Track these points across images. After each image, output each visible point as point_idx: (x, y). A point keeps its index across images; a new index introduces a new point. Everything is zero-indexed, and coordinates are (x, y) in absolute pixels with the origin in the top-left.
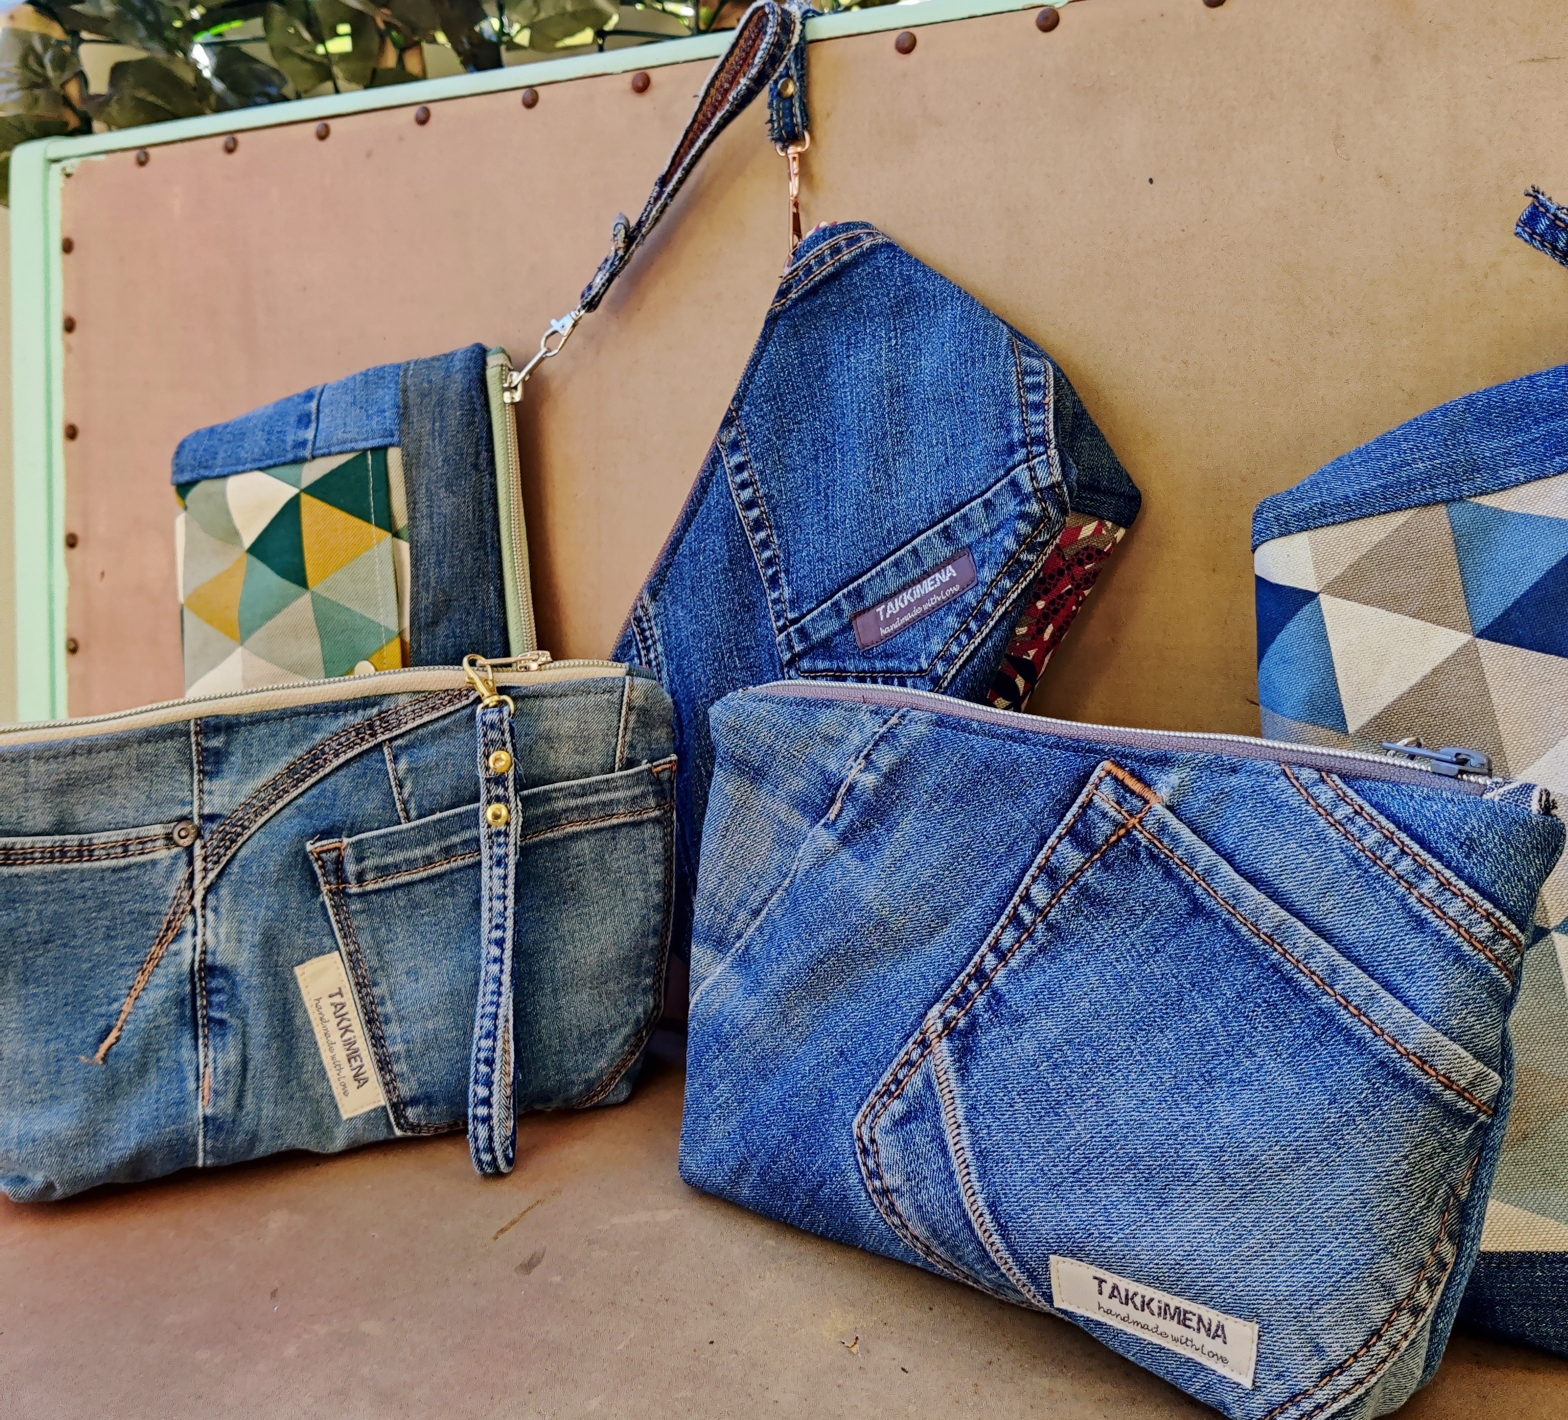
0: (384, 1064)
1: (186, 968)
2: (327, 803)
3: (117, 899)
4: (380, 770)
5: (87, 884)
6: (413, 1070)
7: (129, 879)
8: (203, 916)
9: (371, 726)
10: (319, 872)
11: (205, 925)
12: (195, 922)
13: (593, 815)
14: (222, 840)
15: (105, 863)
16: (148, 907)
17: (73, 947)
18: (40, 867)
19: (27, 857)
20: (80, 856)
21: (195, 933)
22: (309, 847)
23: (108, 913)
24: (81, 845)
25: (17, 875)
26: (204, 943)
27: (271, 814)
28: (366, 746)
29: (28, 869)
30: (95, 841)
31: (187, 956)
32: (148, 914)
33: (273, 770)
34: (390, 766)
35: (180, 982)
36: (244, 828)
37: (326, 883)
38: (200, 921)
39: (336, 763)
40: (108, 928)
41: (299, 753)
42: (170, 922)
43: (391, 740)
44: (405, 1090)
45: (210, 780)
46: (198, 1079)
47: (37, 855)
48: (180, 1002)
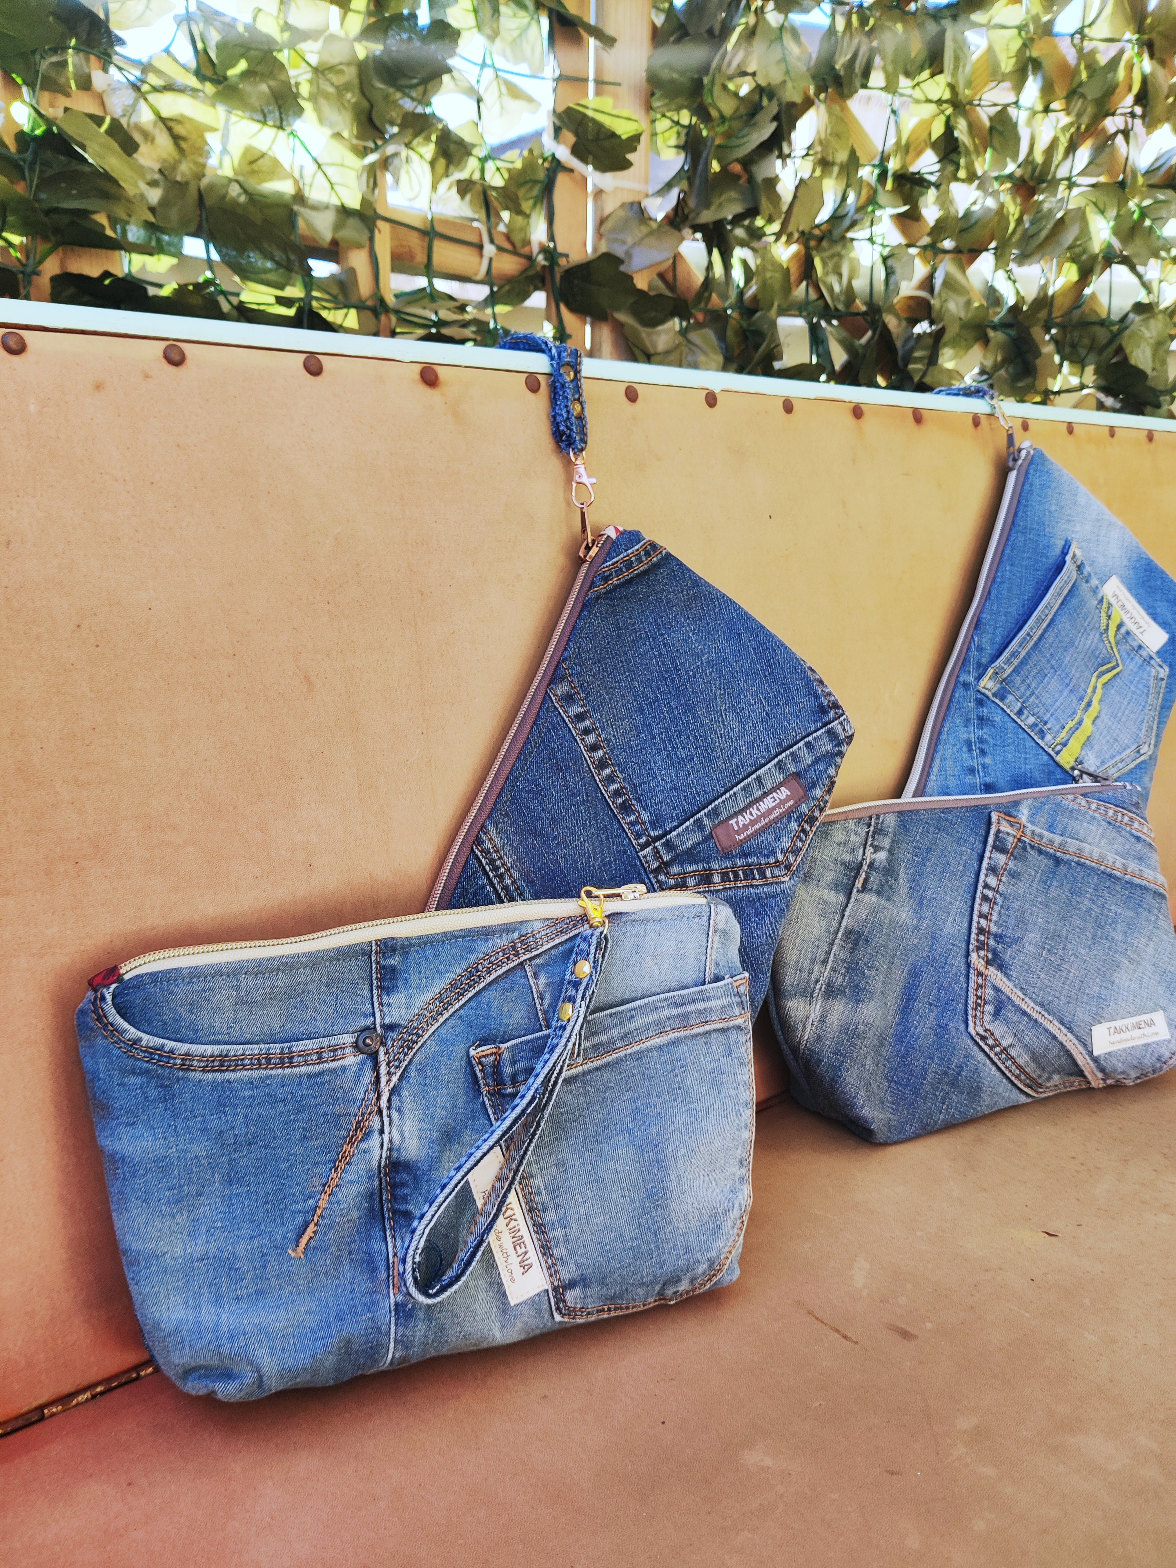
0: (546, 1250)
1: (375, 1164)
2: (483, 1013)
3: (312, 1102)
4: (524, 984)
5: (286, 1089)
6: (571, 1254)
7: (323, 1083)
8: (389, 1116)
9: (514, 948)
10: (479, 1074)
11: (390, 1124)
12: (382, 1122)
13: (692, 1022)
14: (402, 1047)
15: (304, 1069)
16: (339, 1109)
17: (274, 1148)
18: (248, 1073)
19: (238, 1064)
20: (282, 1064)
21: (382, 1132)
22: (472, 1052)
23: (305, 1116)
24: (282, 1053)
25: (229, 1081)
26: (391, 1141)
27: (439, 1023)
28: (512, 965)
29: (238, 1075)
30: (294, 1049)
31: (376, 1153)
32: (339, 1116)
33: (438, 986)
34: (532, 981)
35: (369, 1178)
36: (419, 1036)
37: (487, 1085)
38: (386, 1120)
39: (489, 979)
40: (304, 1129)
41: (459, 971)
42: (358, 1122)
43: (530, 959)
44: (566, 1273)
45: (388, 994)
46: (388, 1268)
47: (247, 1062)
48: (370, 1196)
